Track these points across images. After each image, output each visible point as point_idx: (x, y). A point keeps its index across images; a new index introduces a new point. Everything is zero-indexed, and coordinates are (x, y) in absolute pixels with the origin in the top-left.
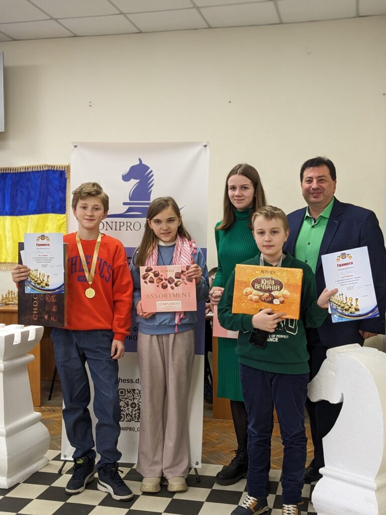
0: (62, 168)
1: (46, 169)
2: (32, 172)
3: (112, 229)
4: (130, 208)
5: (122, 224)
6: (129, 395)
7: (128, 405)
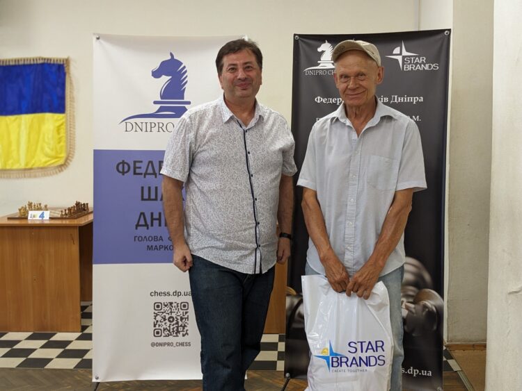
0: (60, 61)
1: (41, 62)
2: (24, 66)
3: (142, 130)
4: (161, 107)
5: (153, 125)
6: (166, 308)
7: (165, 320)
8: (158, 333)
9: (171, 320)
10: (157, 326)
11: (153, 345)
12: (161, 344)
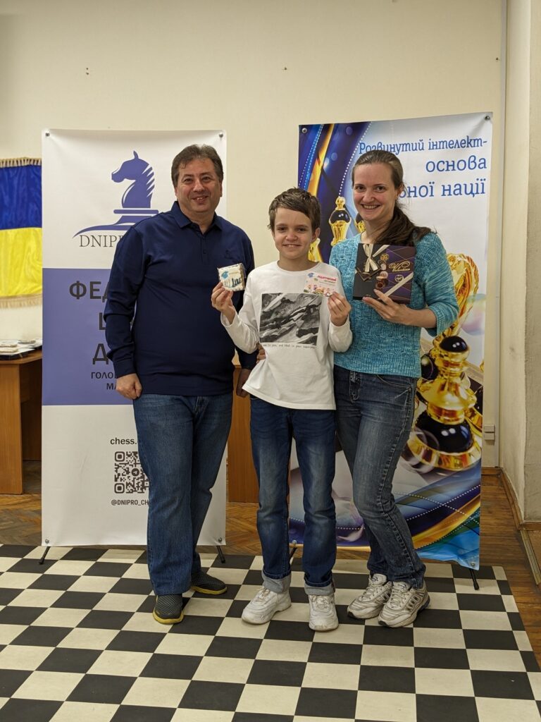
1: (26, 164)
2: (7, 169)
3: (100, 245)
4: (123, 216)
5: (113, 239)
6: (129, 459)
7: (128, 472)
8: (120, 488)
9: (136, 472)
10: (119, 481)
11: (114, 502)
12: (123, 502)
